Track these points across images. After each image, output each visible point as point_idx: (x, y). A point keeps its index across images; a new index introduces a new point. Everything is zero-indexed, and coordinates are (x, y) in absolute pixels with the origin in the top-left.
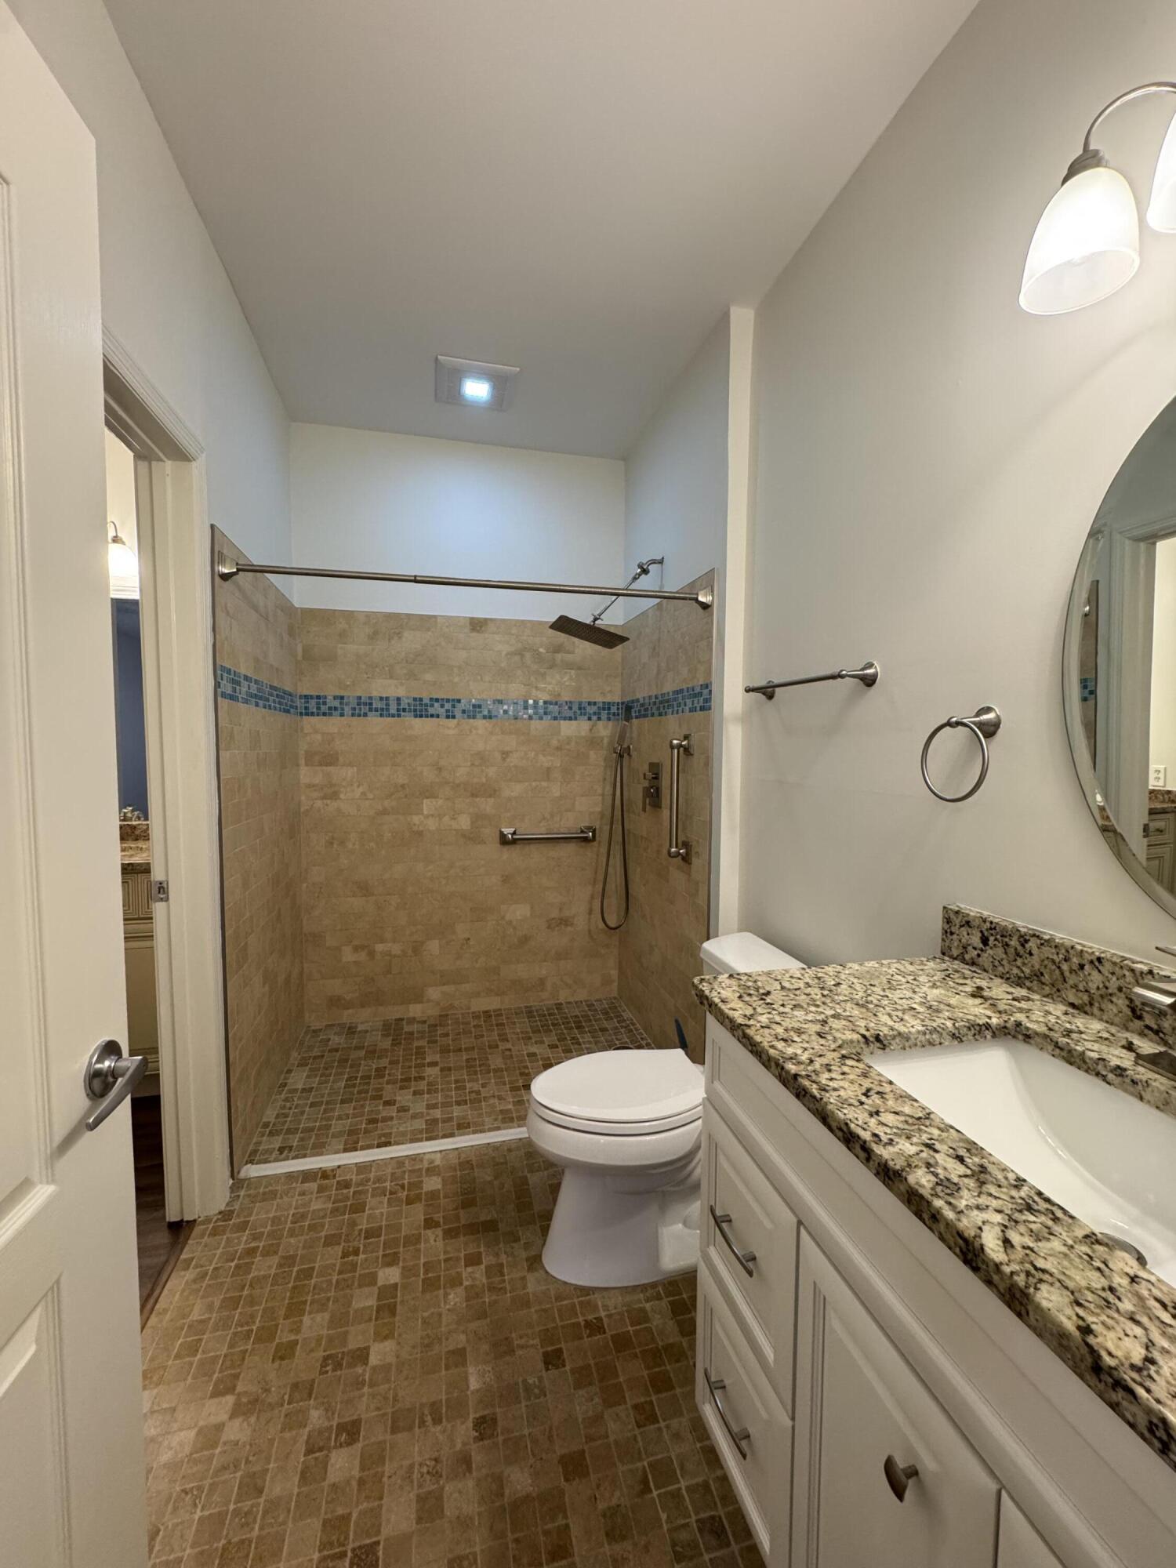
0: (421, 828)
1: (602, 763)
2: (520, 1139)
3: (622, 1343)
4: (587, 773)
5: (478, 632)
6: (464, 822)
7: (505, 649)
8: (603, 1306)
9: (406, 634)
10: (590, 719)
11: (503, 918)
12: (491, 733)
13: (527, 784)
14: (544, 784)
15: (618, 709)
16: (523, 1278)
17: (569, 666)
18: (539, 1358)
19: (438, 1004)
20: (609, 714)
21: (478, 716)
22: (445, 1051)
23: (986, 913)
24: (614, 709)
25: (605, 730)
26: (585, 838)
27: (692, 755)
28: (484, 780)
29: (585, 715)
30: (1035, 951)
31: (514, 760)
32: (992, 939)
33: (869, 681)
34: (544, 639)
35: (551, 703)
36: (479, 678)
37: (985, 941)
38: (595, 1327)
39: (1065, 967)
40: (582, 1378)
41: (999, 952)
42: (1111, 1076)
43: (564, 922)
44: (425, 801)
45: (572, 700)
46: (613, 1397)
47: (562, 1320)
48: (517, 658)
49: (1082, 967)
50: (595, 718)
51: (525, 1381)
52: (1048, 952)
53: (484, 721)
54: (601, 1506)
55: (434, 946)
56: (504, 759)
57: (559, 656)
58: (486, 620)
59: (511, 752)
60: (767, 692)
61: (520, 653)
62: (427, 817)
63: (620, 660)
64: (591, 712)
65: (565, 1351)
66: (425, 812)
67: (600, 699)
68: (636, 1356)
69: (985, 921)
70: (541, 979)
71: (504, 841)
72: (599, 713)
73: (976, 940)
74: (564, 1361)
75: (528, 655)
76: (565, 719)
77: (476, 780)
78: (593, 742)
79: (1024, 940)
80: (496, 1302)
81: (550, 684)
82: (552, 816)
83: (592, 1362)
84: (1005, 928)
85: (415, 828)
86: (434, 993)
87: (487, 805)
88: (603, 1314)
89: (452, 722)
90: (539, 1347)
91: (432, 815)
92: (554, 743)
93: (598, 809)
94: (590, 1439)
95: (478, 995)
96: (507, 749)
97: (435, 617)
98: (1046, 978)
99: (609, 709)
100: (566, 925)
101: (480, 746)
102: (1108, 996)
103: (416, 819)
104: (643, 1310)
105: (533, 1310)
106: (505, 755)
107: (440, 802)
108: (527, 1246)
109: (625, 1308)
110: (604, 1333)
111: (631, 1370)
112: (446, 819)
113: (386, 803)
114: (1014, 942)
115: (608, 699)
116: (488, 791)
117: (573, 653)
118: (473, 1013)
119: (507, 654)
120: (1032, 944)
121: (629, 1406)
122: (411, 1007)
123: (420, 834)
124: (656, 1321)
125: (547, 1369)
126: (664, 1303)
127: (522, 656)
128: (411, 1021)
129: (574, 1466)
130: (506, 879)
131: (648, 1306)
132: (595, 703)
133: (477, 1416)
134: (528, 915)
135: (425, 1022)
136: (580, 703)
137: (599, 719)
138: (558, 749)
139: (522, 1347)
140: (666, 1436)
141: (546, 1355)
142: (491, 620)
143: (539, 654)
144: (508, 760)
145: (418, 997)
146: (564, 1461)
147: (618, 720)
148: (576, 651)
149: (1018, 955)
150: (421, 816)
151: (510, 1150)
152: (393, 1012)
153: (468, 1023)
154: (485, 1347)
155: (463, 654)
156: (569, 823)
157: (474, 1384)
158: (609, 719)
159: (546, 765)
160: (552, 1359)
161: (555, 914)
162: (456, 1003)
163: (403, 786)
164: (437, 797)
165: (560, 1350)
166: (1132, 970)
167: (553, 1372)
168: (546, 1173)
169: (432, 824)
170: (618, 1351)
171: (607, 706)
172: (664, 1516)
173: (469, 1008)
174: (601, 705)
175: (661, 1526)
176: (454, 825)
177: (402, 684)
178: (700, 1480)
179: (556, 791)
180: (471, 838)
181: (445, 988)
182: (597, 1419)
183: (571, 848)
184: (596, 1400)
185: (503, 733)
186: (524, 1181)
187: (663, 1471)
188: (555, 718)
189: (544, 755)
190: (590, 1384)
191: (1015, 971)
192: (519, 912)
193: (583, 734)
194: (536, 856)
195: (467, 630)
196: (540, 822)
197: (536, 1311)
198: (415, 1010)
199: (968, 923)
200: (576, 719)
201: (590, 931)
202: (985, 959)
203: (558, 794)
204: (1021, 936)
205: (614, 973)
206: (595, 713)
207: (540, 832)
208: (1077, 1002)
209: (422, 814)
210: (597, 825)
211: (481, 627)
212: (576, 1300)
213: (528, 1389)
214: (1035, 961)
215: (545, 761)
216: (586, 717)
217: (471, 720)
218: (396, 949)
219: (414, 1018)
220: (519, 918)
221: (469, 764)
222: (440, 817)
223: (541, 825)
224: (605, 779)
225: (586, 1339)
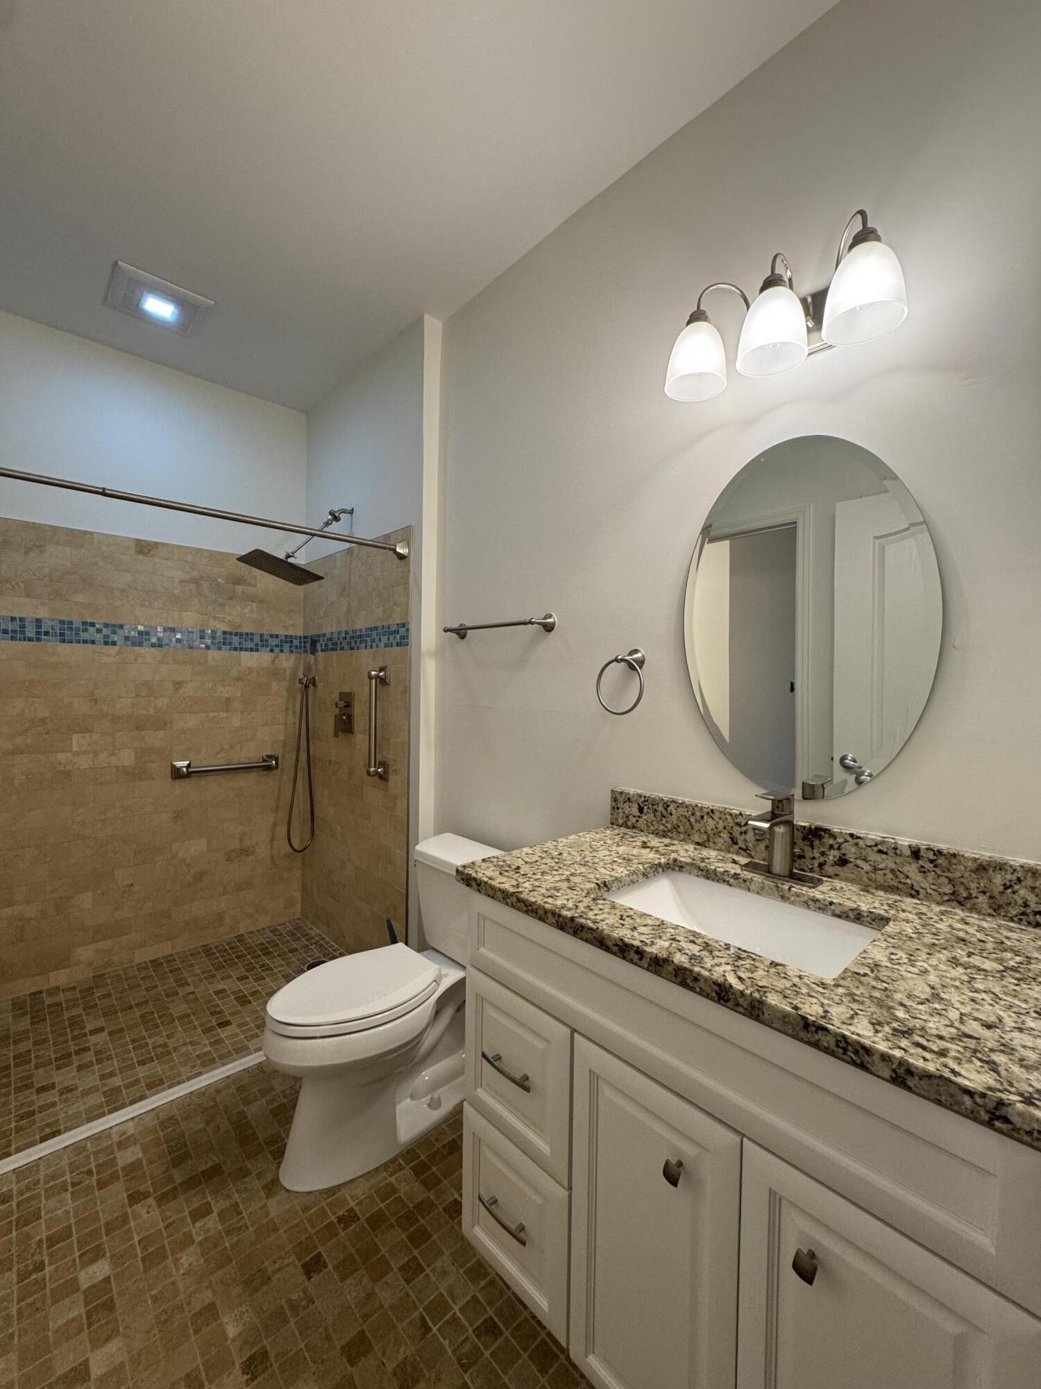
0: (69, 767)
1: (285, 694)
2: (228, 1077)
3: (377, 1221)
4: (269, 703)
5: (145, 554)
6: (127, 758)
7: (179, 575)
8: (352, 1197)
9: (50, 549)
10: (272, 651)
11: (175, 856)
12: (161, 662)
13: (203, 715)
14: (223, 715)
15: (300, 642)
16: (265, 1206)
17: (253, 598)
18: (300, 1270)
19: (90, 964)
20: (291, 647)
21: (145, 643)
22: (109, 1013)
23: (639, 792)
24: (296, 642)
25: (287, 661)
26: (267, 766)
27: (389, 684)
28: (152, 712)
29: (267, 646)
30: (674, 812)
31: (188, 690)
32: (646, 808)
33: (549, 628)
34: (224, 570)
35: (231, 633)
36: (147, 603)
37: (641, 810)
38: (349, 1218)
39: (692, 819)
40: (346, 1268)
41: (651, 816)
42: (732, 881)
43: (245, 852)
44: (75, 736)
45: (254, 632)
46: (378, 1270)
47: (313, 1226)
48: (193, 586)
49: (702, 817)
50: (277, 650)
51: (289, 1301)
52: (682, 811)
53: (153, 649)
54: (390, 1367)
55: (86, 900)
56: (177, 690)
57: (239, 588)
58: (156, 544)
59: (186, 682)
60: (461, 632)
61: (196, 582)
62: (77, 754)
63: (302, 597)
64: (274, 644)
65: (323, 1254)
66: (75, 748)
67: (282, 632)
68: (392, 1226)
69: (640, 796)
70: (219, 914)
71: (177, 774)
72: (282, 646)
73: (635, 811)
74: (325, 1262)
75: (205, 585)
76: (246, 650)
77: (143, 712)
78: (275, 673)
79: (666, 806)
80: (238, 1242)
81: (230, 614)
82: (232, 747)
83: (352, 1250)
84: (654, 800)
85: (60, 768)
86: (85, 953)
87: (155, 739)
88: (353, 1204)
89: (112, 650)
90: (297, 1262)
91: (85, 752)
92: (234, 673)
93: (281, 738)
94: (366, 1317)
95: (142, 945)
96: (179, 679)
97: (91, 533)
98: (681, 829)
99: (291, 642)
100: (248, 855)
101: (148, 677)
102: (718, 834)
103: (61, 757)
104: (390, 1185)
105: (281, 1231)
106: (178, 685)
107: (96, 737)
108: (259, 1176)
109: (372, 1191)
110: (359, 1219)
111: (390, 1241)
112: (103, 756)
113: (18, 741)
114: (660, 808)
115: (291, 632)
116: (159, 723)
117: (255, 586)
118: (137, 965)
119: (181, 582)
120: (672, 808)
121: (395, 1270)
122: (52, 975)
123: (68, 774)
124: (403, 1189)
125: (309, 1278)
126: (407, 1171)
127: (198, 585)
128: (55, 991)
129: (357, 1349)
130: (178, 816)
131: (392, 1179)
132: (277, 636)
133: (244, 1359)
134: (205, 850)
135: (74, 988)
136: (262, 636)
137: (282, 651)
138: (238, 679)
139: (279, 1270)
140: (434, 1279)
141: (305, 1266)
142: (163, 544)
143: (218, 584)
144: (181, 691)
145: (63, 961)
146: (345, 1349)
147: (300, 653)
148: (258, 585)
149: (664, 816)
150: (69, 754)
151: (218, 1091)
152: (24, 987)
153: (134, 977)
154: (237, 1290)
155: (128, 577)
156: (251, 752)
157: (232, 1330)
158: (291, 652)
159: (226, 695)
160: (312, 1267)
161: (235, 844)
162: (115, 959)
163: (43, 720)
164: (92, 732)
165: (319, 1255)
166: (731, 815)
167: (316, 1278)
168: (264, 1101)
169: (84, 763)
170: (374, 1230)
171: (289, 640)
172: (446, 1343)
173: (131, 961)
174: (284, 638)
175: (446, 1351)
176: (114, 761)
177: (43, 604)
178: (469, 1298)
179: (236, 721)
180: (138, 774)
181: (102, 945)
182: (370, 1296)
183: (253, 777)
184: (365, 1280)
185: (176, 662)
186: (242, 1115)
187: (438, 1307)
188: (235, 649)
189: (224, 686)
190: (356, 1270)
191: (662, 827)
192: (195, 848)
193: (265, 665)
194: (215, 788)
195: (132, 552)
196: (218, 753)
197: (285, 1232)
198: (60, 978)
199: (629, 799)
200: (257, 650)
201: (272, 857)
202: (642, 824)
203: (238, 725)
204: (665, 803)
205: (298, 895)
206: (277, 646)
207: (219, 762)
208: (700, 841)
209: (71, 751)
210: (279, 753)
211: (149, 551)
212: (324, 1204)
213: (294, 1307)
214: (674, 818)
215: (223, 692)
216: (268, 649)
217: (137, 648)
218: (31, 911)
219: (57, 988)
220: (194, 854)
221: (133, 694)
222: (95, 753)
223: (219, 756)
224: (287, 709)
225: (342, 1234)
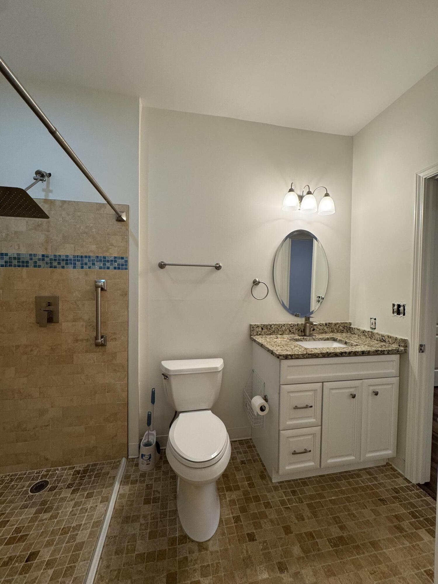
2: (101, 558)
3: (243, 510)
8: (228, 515)
16: (212, 553)
18: (251, 543)
23: (261, 323)
27: (106, 290)
30: (273, 327)
32: (264, 328)
33: (218, 268)
37: (262, 329)
38: (237, 519)
39: (279, 328)
40: (258, 526)
41: (266, 330)
46: (263, 515)
47: (234, 533)
49: (282, 327)
51: (262, 550)
52: (276, 326)
54: (296, 522)
60: (162, 266)
65: (248, 532)
68: (248, 506)
69: (262, 325)
73: (260, 329)
74: (252, 533)
79: (271, 326)
80: (224, 568)
83: (251, 522)
84: (267, 325)
88: (231, 516)
90: (247, 543)
94: (278, 524)
98: (276, 331)
102: (286, 330)
104: (230, 501)
105: (229, 547)
108: (191, 552)
109: (229, 507)
110: (239, 516)
111: (253, 508)
114: (269, 327)
120: (273, 326)
121: (265, 510)
124: (234, 497)
125: (256, 540)
126: (227, 493)
129: (288, 530)
131: (228, 499)
133: (279, 572)
139: (247, 551)
140: (273, 500)
141: (250, 540)
146: (286, 534)
149: (270, 329)
151: (108, 567)
154: (249, 571)
157: (266, 576)
160: (251, 538)
165: (248, 534)
166: (289, 324)
167: (257, 537)
170: (247, 512)
172: (294, 504)
175: (297, 505)
178: (283, 493)
182: (272, 521)
184: (265, 521)
186: (141, 556)
187: (283, 503)
190: (260, 523)
191: (269, 332)
197: (230, 545)
199: (258, 326)
202: (263, 333)
204: (270, 325)
208: (281, 333)
212: (225, 527)
213: (265, 548)
214: (273, 329)
225: (243, 523)
